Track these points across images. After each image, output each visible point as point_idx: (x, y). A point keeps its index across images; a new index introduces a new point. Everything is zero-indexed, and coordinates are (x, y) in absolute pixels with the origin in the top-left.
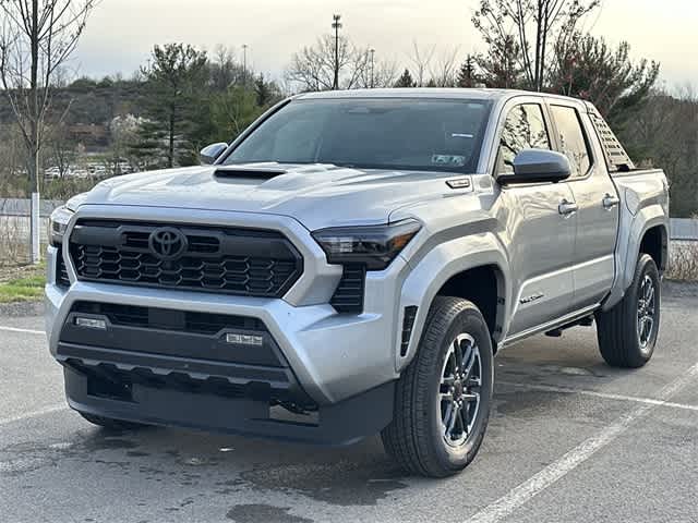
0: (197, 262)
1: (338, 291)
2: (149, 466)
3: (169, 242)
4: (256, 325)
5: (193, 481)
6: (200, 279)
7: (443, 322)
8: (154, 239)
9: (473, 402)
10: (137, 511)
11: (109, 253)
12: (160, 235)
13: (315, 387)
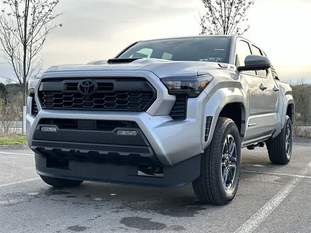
0: (102, 95)
1: (173, 109)
2: (77, 201)
3: (89, 86)
4: (133, 125)
5: (100, 207)
6: (103, 104)
7: (222, 127)
8: (80, 86)
9: (233, 169)
10: (73, 221)
11: (58, 94)
12: (84, 83)
13: (163, 157)
